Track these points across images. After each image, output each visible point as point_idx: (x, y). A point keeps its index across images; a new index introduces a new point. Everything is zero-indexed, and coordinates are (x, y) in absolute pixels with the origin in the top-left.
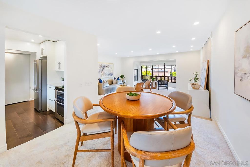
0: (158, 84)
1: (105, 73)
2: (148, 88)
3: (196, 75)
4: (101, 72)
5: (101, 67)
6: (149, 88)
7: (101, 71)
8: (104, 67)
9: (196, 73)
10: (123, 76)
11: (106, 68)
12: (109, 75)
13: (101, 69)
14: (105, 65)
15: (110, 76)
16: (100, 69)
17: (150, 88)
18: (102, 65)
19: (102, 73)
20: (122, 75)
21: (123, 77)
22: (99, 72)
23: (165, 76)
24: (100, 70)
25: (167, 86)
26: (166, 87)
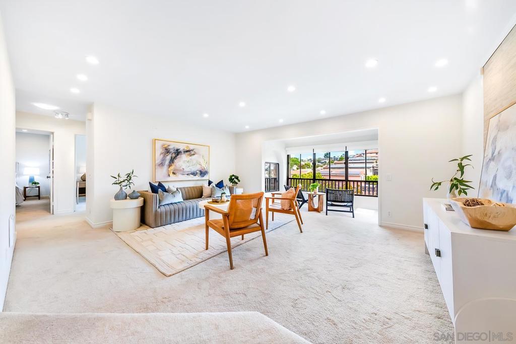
0: (327, 200)
1: (181, 168)
2: (287, 212)
3: (461, 168)
4: (166, 167)
5: (167, 151)
6: (292, 210)
7: (167, 162)
8: (178, 152)
9: (462, 159)
10: (237, 178)
11: (184, 157)
12: (194, 174)
13: (168, 158)
14: (182, 147)
15: (197, 177)
16: (165, 157)
17: (294, 210)
18: (169, 147)
19: (172, 168)
20: (233, 175)
21: (236, 180)
22: (162, 164)
23: (347, 180)
24: (163, 160)
25: (352, 206)
26: (348, 209)
